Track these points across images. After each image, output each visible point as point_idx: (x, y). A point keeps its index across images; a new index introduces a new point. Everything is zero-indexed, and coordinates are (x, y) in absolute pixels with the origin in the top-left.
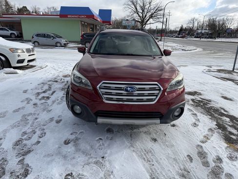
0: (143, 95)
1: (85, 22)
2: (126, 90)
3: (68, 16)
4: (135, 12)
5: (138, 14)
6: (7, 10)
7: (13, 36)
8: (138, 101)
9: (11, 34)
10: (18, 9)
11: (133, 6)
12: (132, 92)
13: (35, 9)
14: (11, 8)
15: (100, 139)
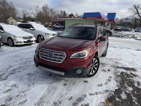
0: (56, 57)
1: (97, 21)
2: (49, 54)
3: (87, 18)
4: (136, 13)
5: (138, 14)
6: (64, 15)
7: (61, 28)
8: (54, 60)
9: (61, 27)
10: (69, 15)
11: (135, 10)
12: (51, 55)
13: (77, 14)
14: (66, 14)
15: (42, 77)
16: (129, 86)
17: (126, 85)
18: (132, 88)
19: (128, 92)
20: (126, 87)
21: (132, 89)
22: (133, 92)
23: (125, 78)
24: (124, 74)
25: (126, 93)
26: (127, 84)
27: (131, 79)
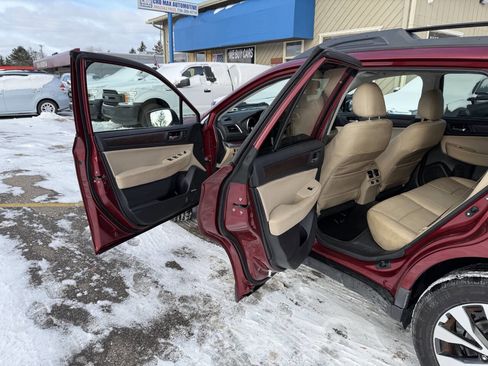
16: (63, 250)
17: (73, 247)
18: (52, 249)
19: (59, 234)
20: (71, 241)
21: (51, 245)
22: (47, 240)
23: (91, 267)
24: (110, 290)
25: (62, 230)
26: (72, 252)
27: (69, 277)
